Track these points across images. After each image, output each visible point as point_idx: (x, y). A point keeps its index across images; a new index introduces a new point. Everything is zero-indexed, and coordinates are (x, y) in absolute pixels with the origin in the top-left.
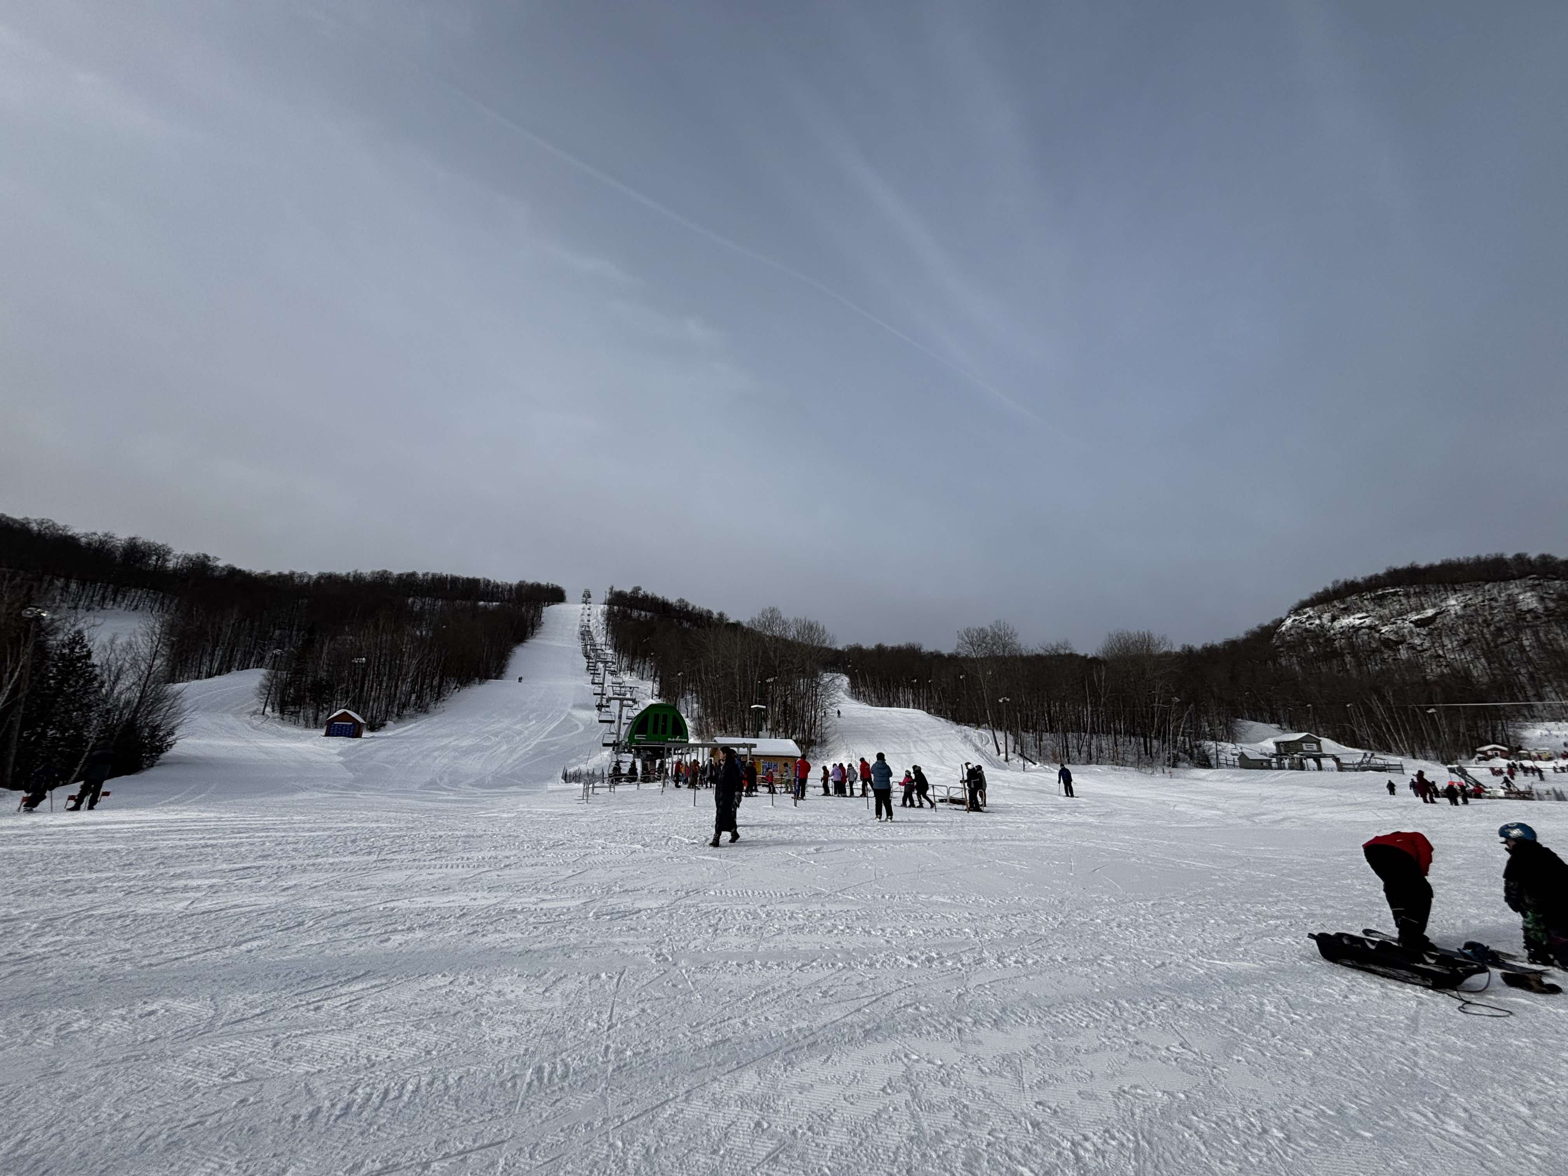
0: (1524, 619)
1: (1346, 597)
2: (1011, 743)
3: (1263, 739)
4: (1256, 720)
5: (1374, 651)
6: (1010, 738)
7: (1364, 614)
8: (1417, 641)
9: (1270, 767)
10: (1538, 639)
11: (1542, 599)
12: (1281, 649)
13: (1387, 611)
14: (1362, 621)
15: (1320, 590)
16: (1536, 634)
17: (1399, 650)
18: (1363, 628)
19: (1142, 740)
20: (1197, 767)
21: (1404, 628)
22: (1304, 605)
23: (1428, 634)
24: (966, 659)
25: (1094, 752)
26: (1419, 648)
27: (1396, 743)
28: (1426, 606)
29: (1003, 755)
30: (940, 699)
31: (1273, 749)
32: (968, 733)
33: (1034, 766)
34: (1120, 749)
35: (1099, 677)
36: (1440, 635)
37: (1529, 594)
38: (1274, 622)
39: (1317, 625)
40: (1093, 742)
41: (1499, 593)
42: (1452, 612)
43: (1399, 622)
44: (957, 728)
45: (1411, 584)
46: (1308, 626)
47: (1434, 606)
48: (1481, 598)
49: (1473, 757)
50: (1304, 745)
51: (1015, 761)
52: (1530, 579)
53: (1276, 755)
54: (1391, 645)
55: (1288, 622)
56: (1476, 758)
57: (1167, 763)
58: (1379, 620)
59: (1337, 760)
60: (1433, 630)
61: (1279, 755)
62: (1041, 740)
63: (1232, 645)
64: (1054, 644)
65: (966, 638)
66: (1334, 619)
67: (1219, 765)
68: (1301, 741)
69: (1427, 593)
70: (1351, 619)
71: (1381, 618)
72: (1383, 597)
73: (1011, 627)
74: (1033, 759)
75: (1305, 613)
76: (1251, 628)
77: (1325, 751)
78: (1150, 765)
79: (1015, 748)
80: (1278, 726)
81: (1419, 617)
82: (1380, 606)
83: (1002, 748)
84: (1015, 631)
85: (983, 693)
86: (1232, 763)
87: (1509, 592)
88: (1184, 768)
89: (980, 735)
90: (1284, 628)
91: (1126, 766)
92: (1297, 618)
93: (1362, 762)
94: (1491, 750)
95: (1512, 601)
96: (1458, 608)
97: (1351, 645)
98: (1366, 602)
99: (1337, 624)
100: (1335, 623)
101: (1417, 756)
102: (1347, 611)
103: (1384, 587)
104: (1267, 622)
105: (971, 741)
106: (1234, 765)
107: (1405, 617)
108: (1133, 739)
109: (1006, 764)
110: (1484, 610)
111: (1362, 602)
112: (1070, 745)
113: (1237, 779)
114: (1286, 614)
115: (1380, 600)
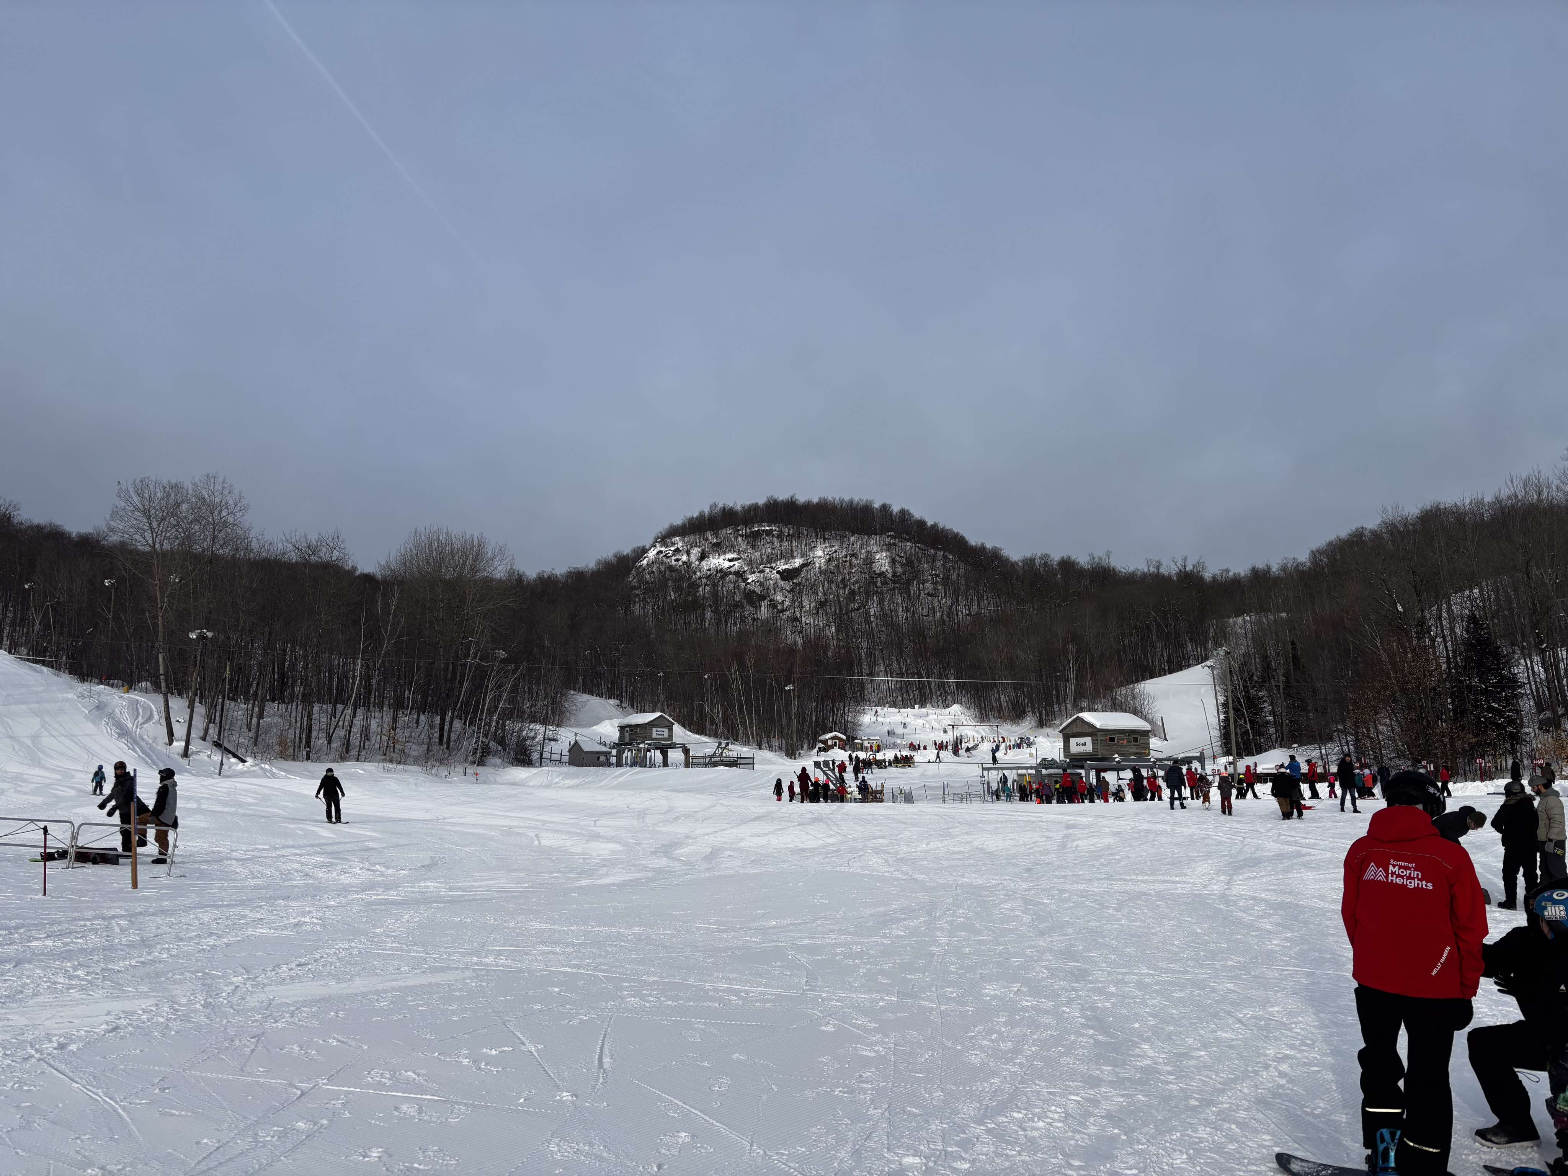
0: (875, 583)
1: (721, 529)
2: (199, 723)
3: (598, 721)
4: (591, 693)
5: (738, 605)
6: (200, 710)
7: (735, 555)
8: (779, 598)
9: (609, 764)
10: (882, 609)
11: (893, 561)
12: (637, 592)
13: (758, 554)
14: (731, 564)
15: (696, 514)
16: (881, 601)
17: (761, 606)
18: (731, 573)
19: (438, 719)
20: (512, 764)
21: (770, 579)
22: (674, 532)
23: (792, 590)
24: (124, 549)
25: (355, 739)
26: (780, 607)
27: (745, 729)
28: (795, 554)
29: (179, 745)
30: (46, 626)
31: (615, 736)
32: (104, 698)
33: (240, 766)
34: (401, 735)
35: (386, 605)
36: (801, 593)
37: (884, 554)
38: (634, 551)
39: (684, 562)
40: (356, 721)
41: (861, 548)
42: (818, 565)
43: (767, 570)
44: (83, 688)
45: (786, 524)
46: (673, 563)
47: (803, 555)
48: (844, 553)
49: (813, 748)
50: (654, 730)
51: (203, 757)
52: (888, 536)
53: (617, 744)
54: (753, 598)
55: (652, 554)
56: (816, 749)
57: (471, 758)
58: (748, 565)
59: (686, 751)
60: (797, 585)
61: (621, 745)
62: (261, 716)
63: (578, 577)
64: (313, 538)
65: (136, 499)
66: (703, 557)
67: (541, 762)
68: (652, 724)
69: (799, 537)
70: (721, 560)
71: (750, 563)
72: (757, 535)
73: (236, 492)
74: (241, 752)
75: (673, 544)
76: (605, 556)
77: (676, 740)
78: (442, 761)
79: (206, 730)
80: (617, 702)
81: (787, 566)
82: (753, 546)
83: (180, 730)
84: (244, 502)
85: (155, 617)
86: (558, 757)
87: (868, 548)
88: (495, 766)
89: (134, 706)
90: (645, 562)
91: (405, 763)
92: (663, 549)
93: (714, 755)
94: (832, 738)
95: (869, 561)
96: (823, 560)
97: (715, 594)
98: (740, 539)
99: (705, 565)
100: (704, 563)
101: (763, 747)
102: (718, 548)
103: (760, 522)
104: (626, 550)
105: (111, 716)
106: (560, 761)
107: (774, 565)
108: (423, 718)
109: (184, 761)
110: (844, 568)
111: (736, 538)
112: (315, 727)
113: (569, 782)
114: (651, 541)
115: (753, 538)
